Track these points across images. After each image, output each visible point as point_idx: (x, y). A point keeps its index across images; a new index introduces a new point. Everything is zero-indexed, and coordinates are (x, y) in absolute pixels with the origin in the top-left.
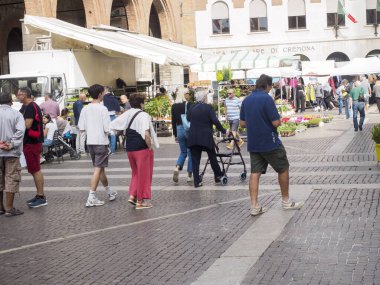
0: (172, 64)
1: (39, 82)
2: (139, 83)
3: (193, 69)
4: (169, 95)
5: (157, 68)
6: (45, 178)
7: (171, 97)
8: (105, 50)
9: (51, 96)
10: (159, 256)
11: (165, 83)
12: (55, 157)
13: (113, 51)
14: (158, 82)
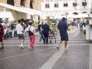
0: (35, 15)
1: (2, 19)
2: (27, 20)
3: (40, 16)
5: (32, 16)
6: (4, 43)
7: (35, 23)
8: (19, 11)
9: (6, 23)
11: (34, 20)
12: (7, 38)
13: (21, 12)
14: (32, 19)
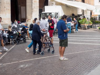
0: (88, 10)
1: (52, 14)
2: (78, 15)
3: (93, 11)
4: (86, 18)
5: (83, 11)
7: (87, 19)
8: (70, 6)
9: (55, 18)
10: (83, 62)
11: (85, 15)
12: (56, 34)
13: (72, 6)
14: (83, 15)
